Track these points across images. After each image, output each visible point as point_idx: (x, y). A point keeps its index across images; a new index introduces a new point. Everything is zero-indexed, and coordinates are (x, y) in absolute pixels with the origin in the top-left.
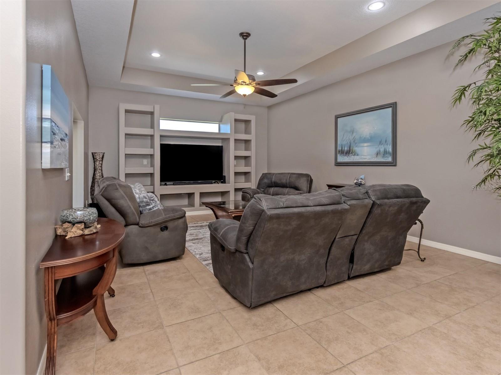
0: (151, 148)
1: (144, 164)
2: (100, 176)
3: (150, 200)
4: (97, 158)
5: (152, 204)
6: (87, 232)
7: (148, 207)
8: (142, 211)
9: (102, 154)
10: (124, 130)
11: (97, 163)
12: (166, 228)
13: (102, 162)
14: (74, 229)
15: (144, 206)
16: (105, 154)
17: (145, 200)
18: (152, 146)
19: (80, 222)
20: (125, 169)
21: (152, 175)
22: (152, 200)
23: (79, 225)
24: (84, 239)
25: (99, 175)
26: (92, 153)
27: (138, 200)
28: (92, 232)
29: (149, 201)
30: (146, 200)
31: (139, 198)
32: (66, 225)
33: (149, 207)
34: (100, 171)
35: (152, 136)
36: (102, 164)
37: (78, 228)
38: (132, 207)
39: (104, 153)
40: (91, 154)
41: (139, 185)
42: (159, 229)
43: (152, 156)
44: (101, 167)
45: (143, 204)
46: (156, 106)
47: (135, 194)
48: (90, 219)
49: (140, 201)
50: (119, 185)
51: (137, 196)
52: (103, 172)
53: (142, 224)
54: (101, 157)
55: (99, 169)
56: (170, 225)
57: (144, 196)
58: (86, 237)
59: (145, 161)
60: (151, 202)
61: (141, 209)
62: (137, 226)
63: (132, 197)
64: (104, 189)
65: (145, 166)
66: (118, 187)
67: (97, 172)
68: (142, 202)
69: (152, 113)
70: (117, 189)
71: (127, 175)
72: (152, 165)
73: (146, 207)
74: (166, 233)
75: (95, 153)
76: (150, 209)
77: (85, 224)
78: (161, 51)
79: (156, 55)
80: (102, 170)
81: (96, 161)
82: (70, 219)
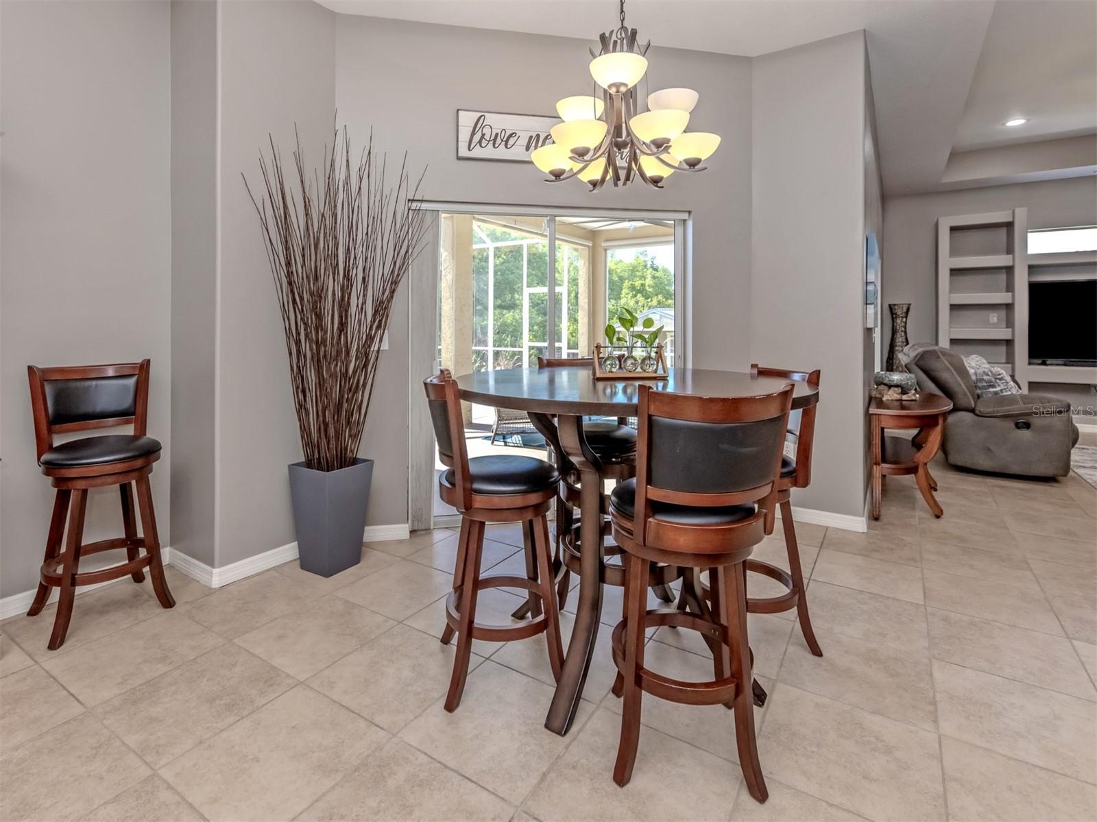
0: (1008, 291)
1: (991, 321)
2: (903, 342)
3: (996, 379)
4: (898, 313)
5: (999, 385)
6: (904, 397)
7: (991, 390)
8: (980, 395)
9: (907, 306)
10: (947, 262)
11: (899, 321)
12: (1027, 426)
13: (906, 319)
14: (891, 392)
15: (984, 387)
16: (911, 306)
17: (986, 377)
18: (1010, 288)
19: (897, 386)
20: (949, 331)
21: (1009, 343)
22: (1000, 379)
23: (896, 389)
24: (901, 404)
25: (900, 340)
26: (890, 305)
27: (974, 378)
28: (910, 399)
29: (993, 380)
30: (988, 377)
31: (976, 374)
32: (882, 387)
33: (994, 390)
34: (903, 334)
35: (1009, 270)
36: (906, 323)
37: (895, 391)
38: (962, 384)
39: (910, 304)
40: (888, 306)
41: (977, 359)
42: (1013, 425)
43: (1009, 307)
44: (905, 327)
45: (982, 384)
46: (1018, 210)
47: (968, 368)
48: (908, 384)
49: (977, 379)
50: (941, 352)
51: (972, 371)
52: (908, 336)
53: (980, 411)
54: (905, 310)
55: (902, 331)
56: (1036, 421)
57: (984, 372)
58: (904, 403)
59: (994, 317)
60: (998, 381)
61: (979, 391)
62: (971, 415)
63: (962, 371)
64: (918, 357)
65: (994, 326)
66: (940, 354)
67: (898, 336)
68: (982, 380)
69: (1009, 226)
70: (939, 357)
71: (954, 342)
72: (1010, 323)
73: (988, 388)
74: (1025, 434)
75: (895, 305)
76: (996, 393)
77: (902, 388)
78: (1027, 112)
79: (1016, 122)
80: (906, 333)
81: (896, 317)
82: (886, 381)
